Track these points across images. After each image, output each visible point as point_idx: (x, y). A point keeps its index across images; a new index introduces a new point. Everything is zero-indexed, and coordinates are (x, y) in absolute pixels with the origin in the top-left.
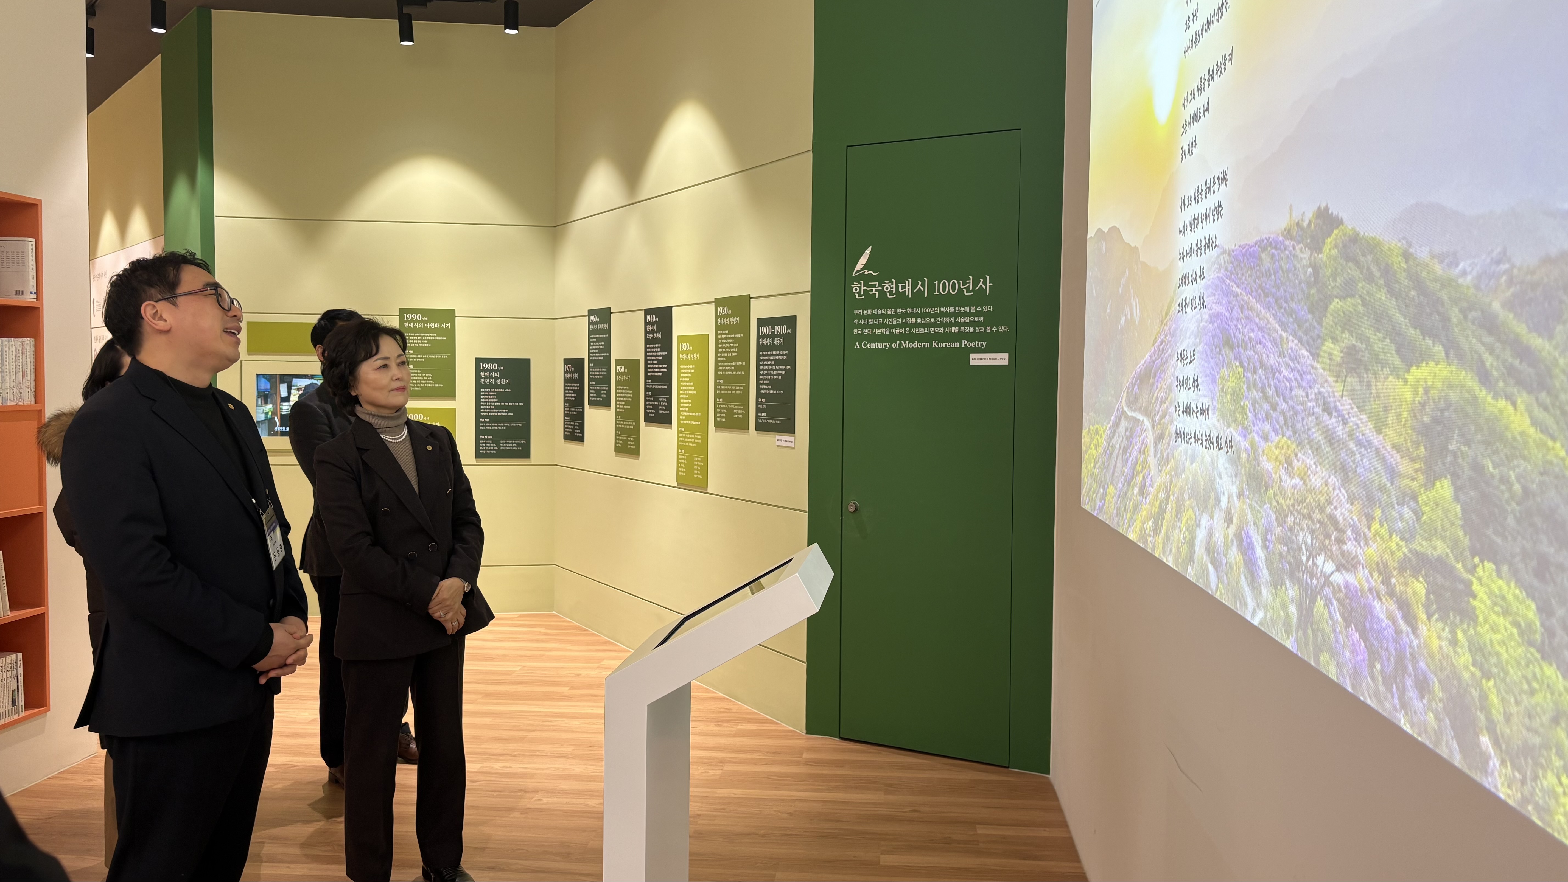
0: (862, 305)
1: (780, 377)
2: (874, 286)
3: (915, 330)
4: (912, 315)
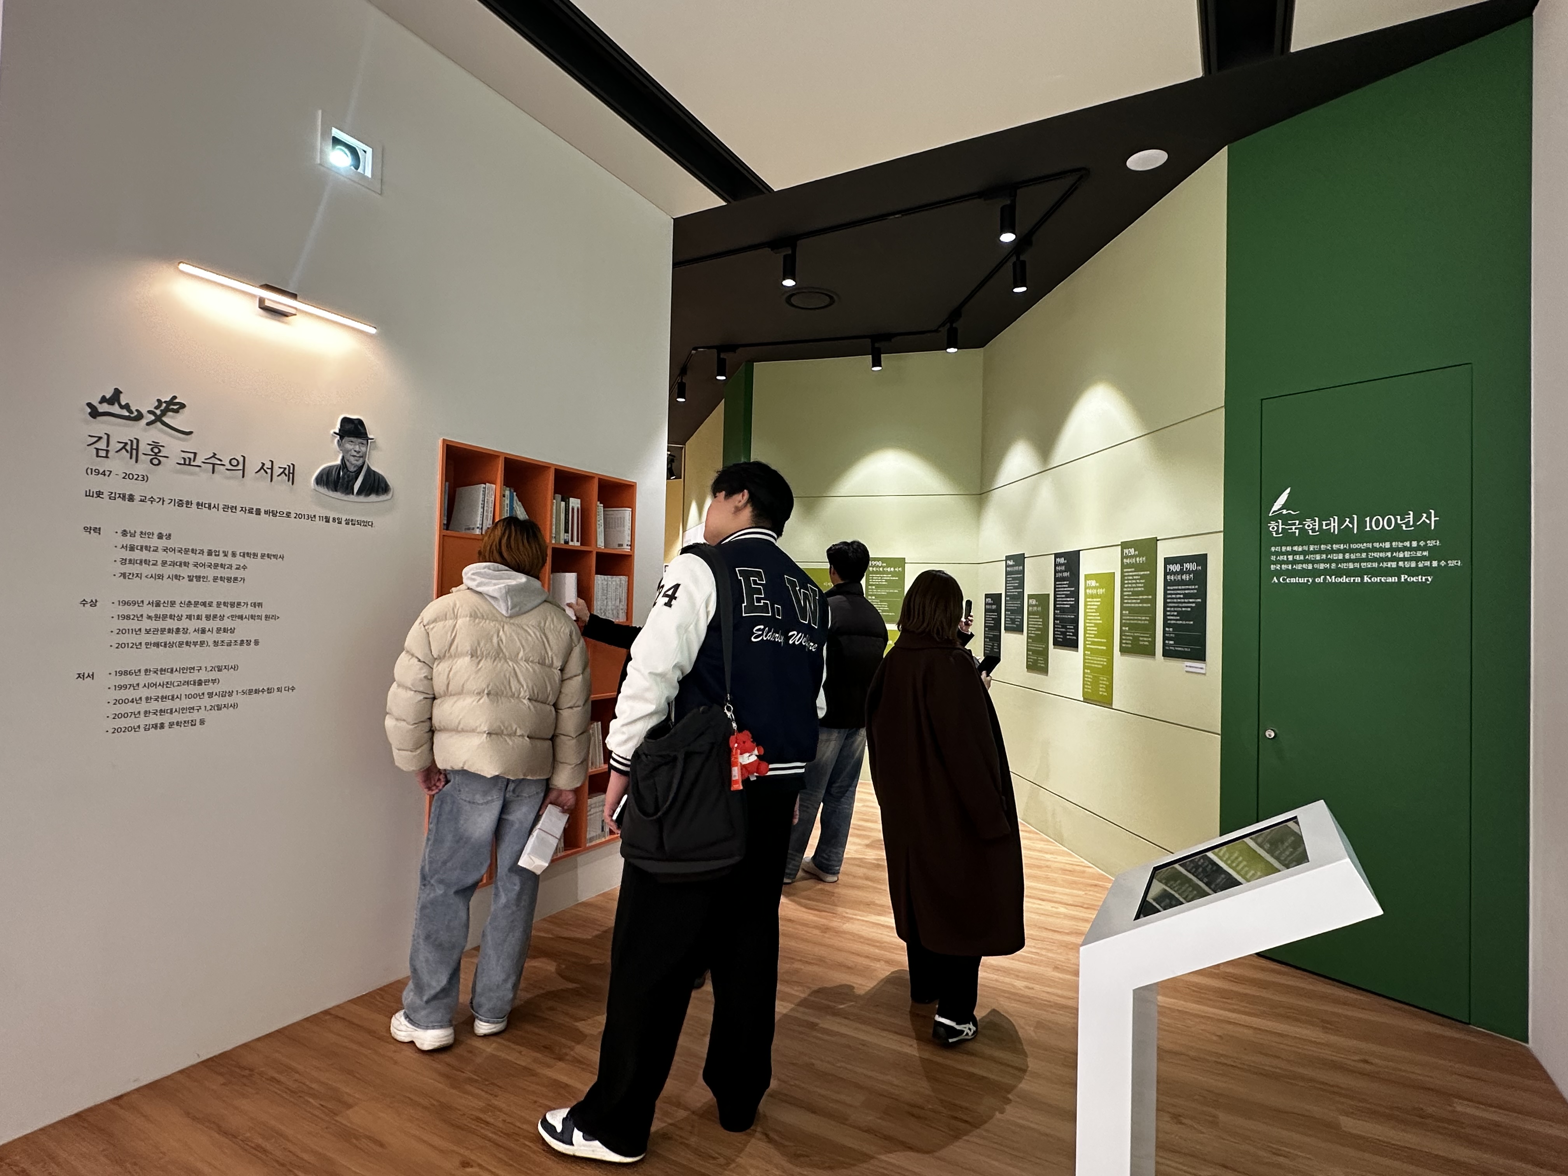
0: (1280, 542)
1: (1189, 609)
2: (1294, 524)
3: (1343, 566)
4: (1339, 551)
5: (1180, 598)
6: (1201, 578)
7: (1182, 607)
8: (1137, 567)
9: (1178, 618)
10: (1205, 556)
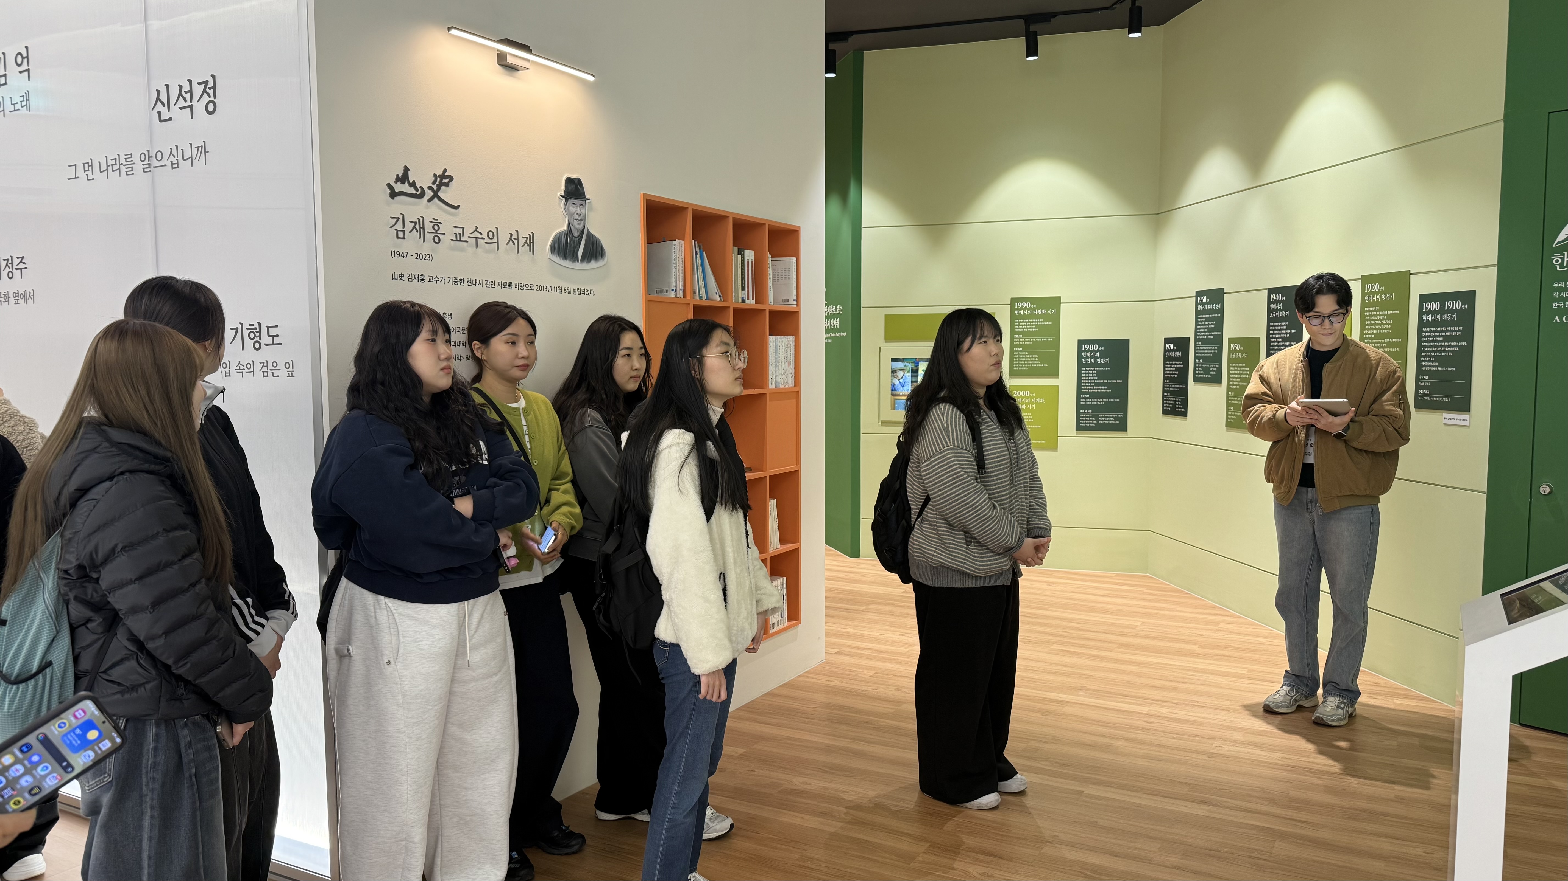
0: (1563, 277)
1: (1451, 355)
5: (1439, 341)
6: (1467, 319)
7: (1441, 351)
8: (1383, 306)
9: (1437, 364)
10: (1473, 293)
